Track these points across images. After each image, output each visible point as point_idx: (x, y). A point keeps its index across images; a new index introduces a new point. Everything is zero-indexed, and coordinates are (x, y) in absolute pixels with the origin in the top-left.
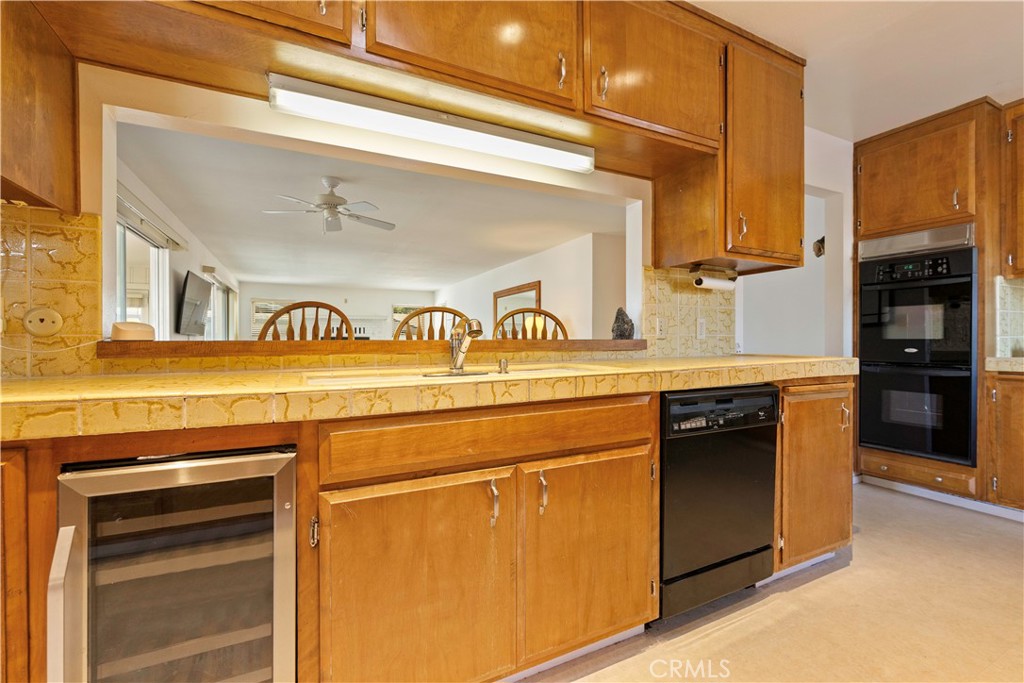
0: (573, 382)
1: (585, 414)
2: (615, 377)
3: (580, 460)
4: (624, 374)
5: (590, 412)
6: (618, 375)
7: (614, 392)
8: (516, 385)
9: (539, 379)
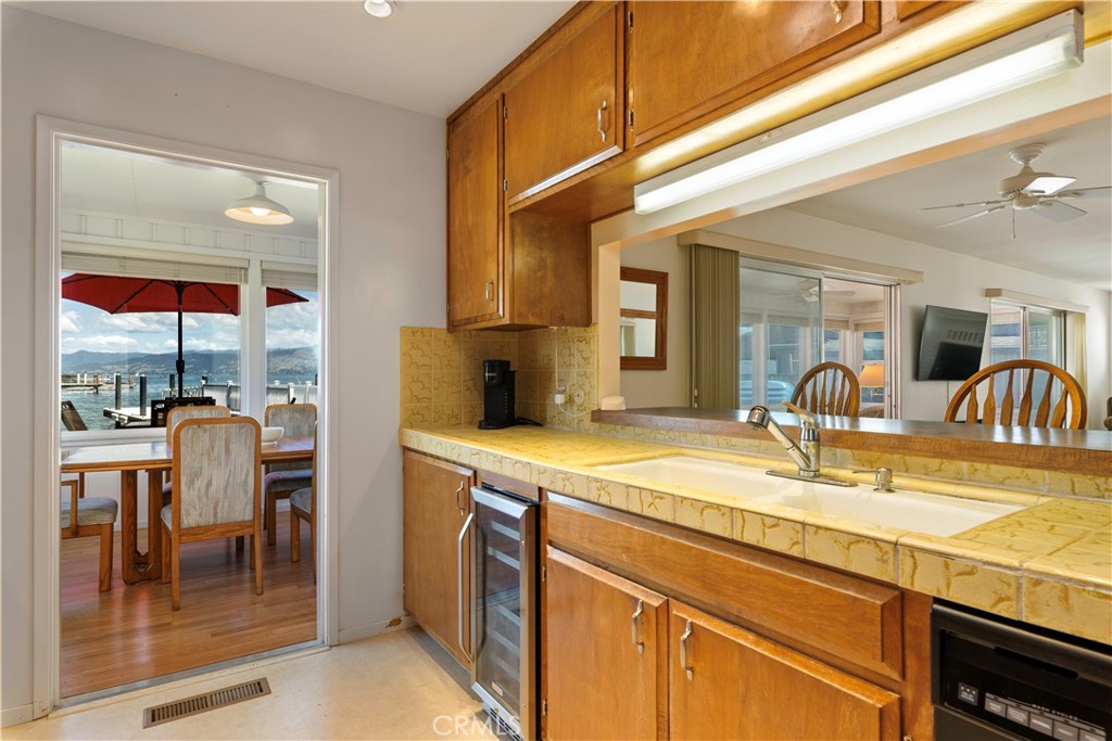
0: (728, 514)
1: (748, 569)
2: (799, 527)
3: (746, 640)
4: (819, 527)
5: (758, 571)
6: (804, 524)
7: (796, 552)
8: (662, 498)
9: (685, 498)
